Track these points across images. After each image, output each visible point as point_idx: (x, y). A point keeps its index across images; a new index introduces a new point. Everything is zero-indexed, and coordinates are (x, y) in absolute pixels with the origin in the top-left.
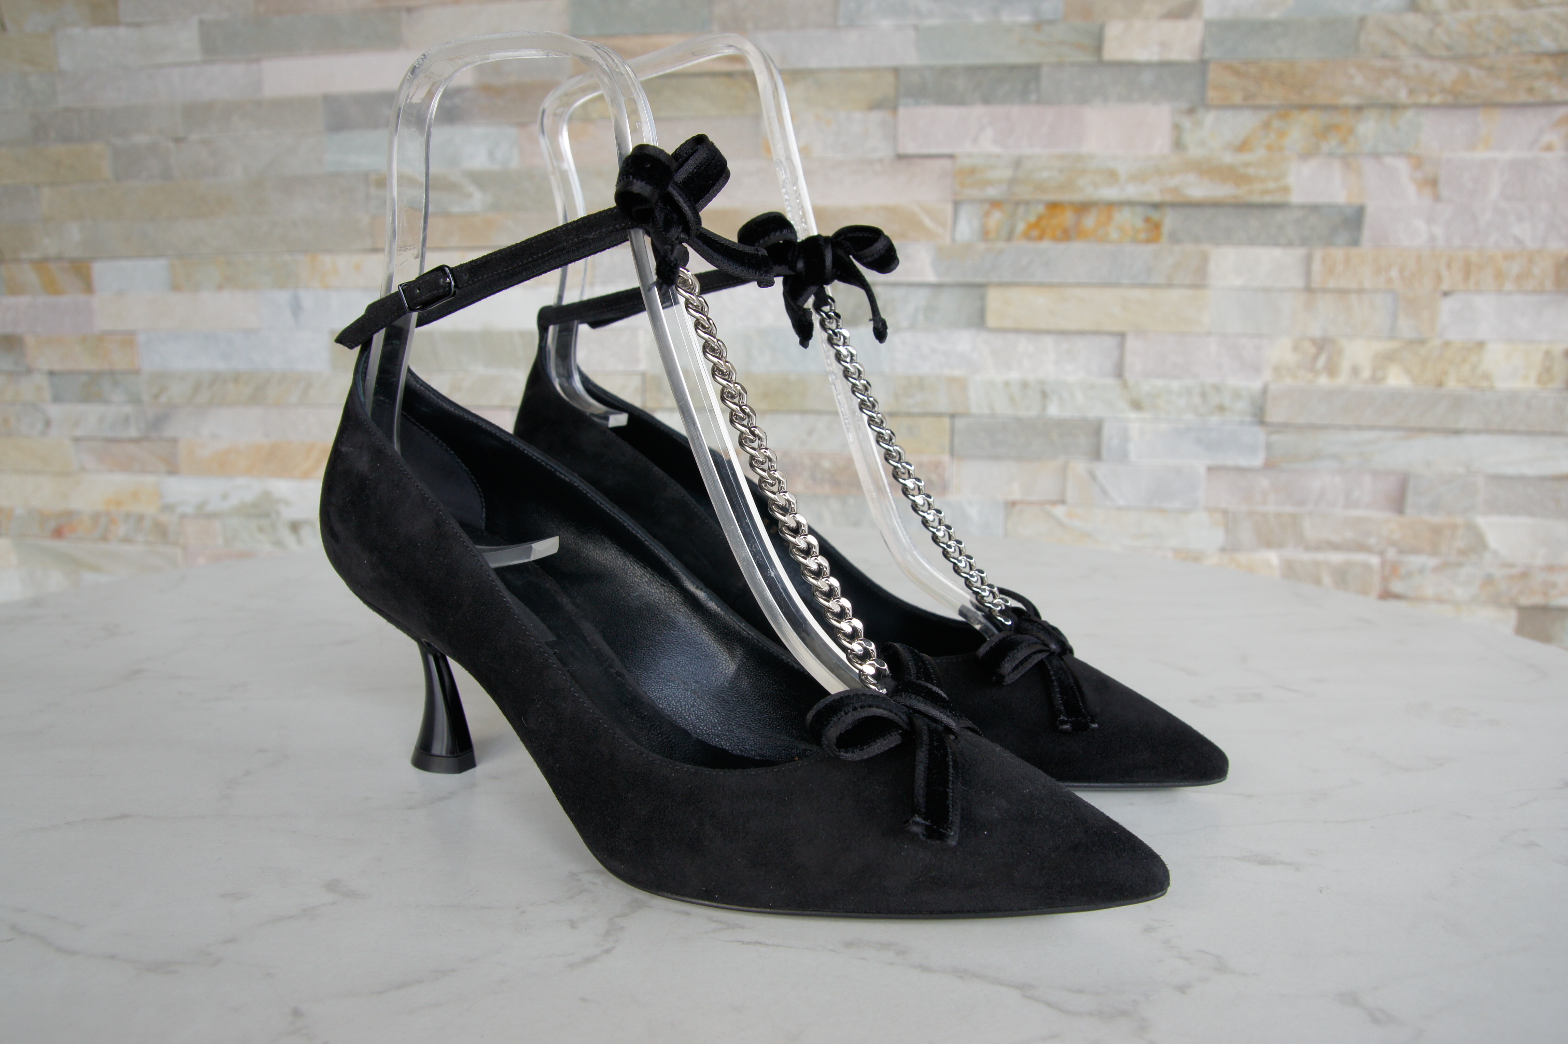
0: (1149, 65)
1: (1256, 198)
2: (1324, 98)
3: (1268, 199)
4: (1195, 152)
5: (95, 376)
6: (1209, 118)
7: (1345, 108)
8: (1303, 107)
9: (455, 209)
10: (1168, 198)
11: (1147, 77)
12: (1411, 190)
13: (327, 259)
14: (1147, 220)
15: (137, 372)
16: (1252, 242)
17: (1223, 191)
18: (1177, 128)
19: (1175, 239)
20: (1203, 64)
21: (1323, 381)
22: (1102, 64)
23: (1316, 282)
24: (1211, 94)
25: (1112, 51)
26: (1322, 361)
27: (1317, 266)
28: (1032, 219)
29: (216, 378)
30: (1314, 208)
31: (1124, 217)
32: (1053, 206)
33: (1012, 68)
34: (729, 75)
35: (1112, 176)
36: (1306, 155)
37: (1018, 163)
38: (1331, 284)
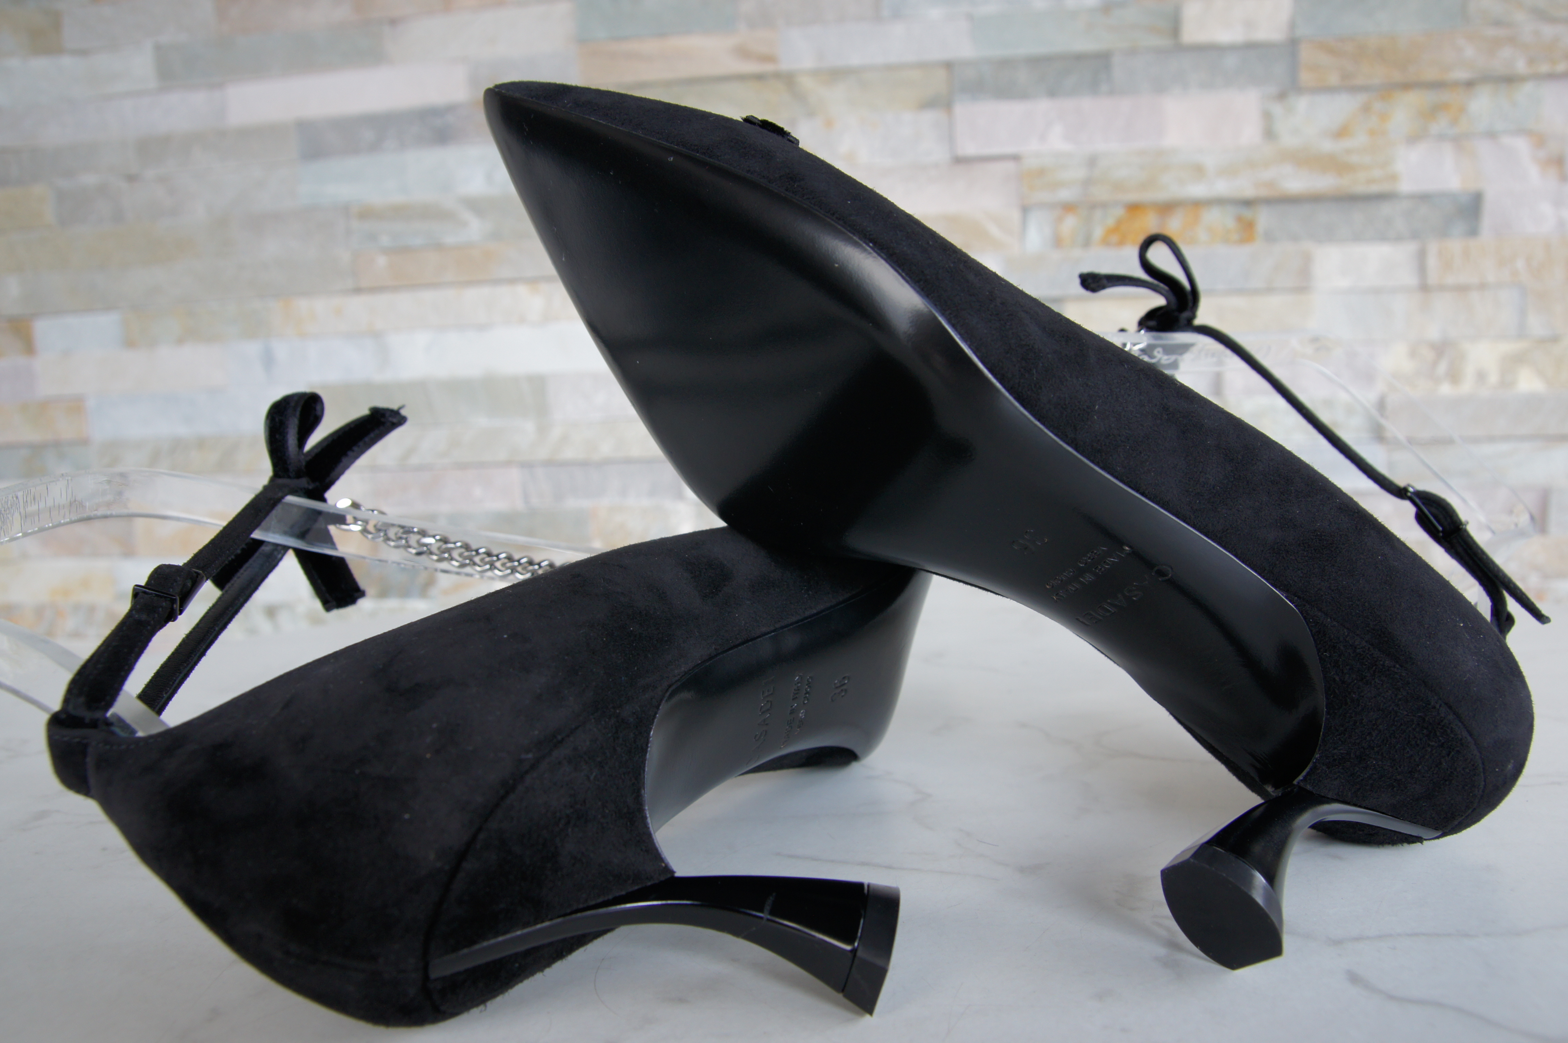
0: (1232, 48)
1: (1361, 188)
2: (1430, 74)
3: (1374, 188)
4: (1288, 140)
5: (37, 449)
6: (1302, 103)
7: (1455, 85)
8: (1407, 86)
9: (450, 240)
10: (1263, 192)
11: (1231, 61)
12: (1533, 172)
13: (302, 305)
14: (1239, 219)
15: (84, 442)
16: (1358, 238)
17: (1323, 182)
18: (1267, 117)
19: (1270, 238)
20: (1293, 44)
21: (1446, 389)
22: (1180, 48)
23: (1433, 278)
24: (1305, 77)
25: (1191, 34)
26: (1442, 367)
27: (1432, 261)
28: (1111, 222)
29: (177, 446)
30: (1424, 198)
31: (1214, 217)
32: (1134, 208)
33: (1080, 57)
34: (759, 77)
35: (1198, 171)
36: (1413, 139)
37: (1092, 161)
38: (1450, 280)
